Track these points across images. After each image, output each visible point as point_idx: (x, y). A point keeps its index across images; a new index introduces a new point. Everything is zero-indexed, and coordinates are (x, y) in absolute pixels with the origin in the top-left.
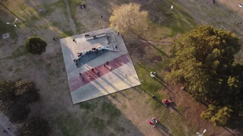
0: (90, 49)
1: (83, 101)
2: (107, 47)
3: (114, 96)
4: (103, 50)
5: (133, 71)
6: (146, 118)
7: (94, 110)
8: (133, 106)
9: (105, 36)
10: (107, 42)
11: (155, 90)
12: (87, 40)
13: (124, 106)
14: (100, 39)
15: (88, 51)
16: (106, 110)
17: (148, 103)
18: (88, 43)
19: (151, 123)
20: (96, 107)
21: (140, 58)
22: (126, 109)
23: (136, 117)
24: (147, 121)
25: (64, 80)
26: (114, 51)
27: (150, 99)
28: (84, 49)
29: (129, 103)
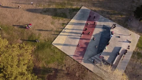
3: (64, 25)
4: (101, 51)
6: (35, 25)
7: (69, 11)
8: (47, 26)
11: (38, 46)
12: (121, 48)
13: (53, 23)
17: (39, 34)
19: (30, 24)
20: (69, 13)
21: (67, 66)
22: (51, 23)
23: (42, 22)
24: (33, 24)
25: (102, 13)
26: (93, 56)
27: (39, 38)
28: (115, 39)
29: (51, 27)
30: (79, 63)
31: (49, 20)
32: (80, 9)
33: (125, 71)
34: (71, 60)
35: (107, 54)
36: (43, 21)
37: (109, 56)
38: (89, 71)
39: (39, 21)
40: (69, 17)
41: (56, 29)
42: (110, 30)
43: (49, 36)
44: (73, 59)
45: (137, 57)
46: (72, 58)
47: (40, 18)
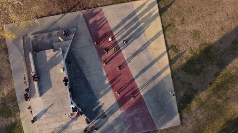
0: (65, 90)
1: (176, 108)
2: (64, 53)
4: (68, 61)
5: (127, 7)
7: (195, 88)
8: (197, 20)
9: (35, 57)
10: (50, 54)
12: (41, 94)
13: (195, 35)
14: (40, 66)
15: (69, 93)
16: (198, 67)
18: (49, 93)
22: (199, 32)
28: (62, 102)
29: (190, 26)
30: (85, 9)
31: (208, 33)
32: (180, 112)
33: (9, 63)
34: (100, 2)
35: (54, 62)
36: (216, 22)
37: (48, 59)
38: (60, 11)
39: (225, 14)
40: (180, 75)
41: (177, 29)
42: (86, 117)
43: (176, 7)
44: (98, 6)
45: (8, 104)
46: (102, 6)
47: (230, 21)
